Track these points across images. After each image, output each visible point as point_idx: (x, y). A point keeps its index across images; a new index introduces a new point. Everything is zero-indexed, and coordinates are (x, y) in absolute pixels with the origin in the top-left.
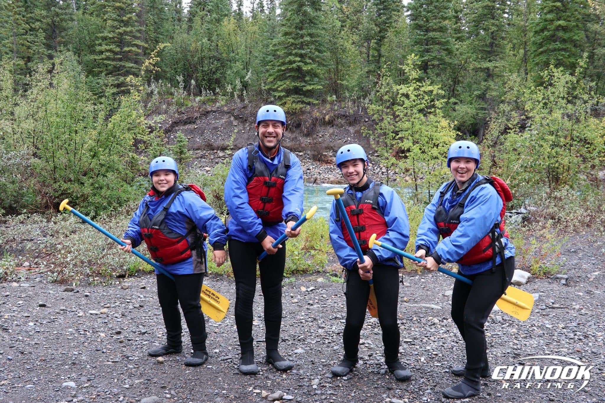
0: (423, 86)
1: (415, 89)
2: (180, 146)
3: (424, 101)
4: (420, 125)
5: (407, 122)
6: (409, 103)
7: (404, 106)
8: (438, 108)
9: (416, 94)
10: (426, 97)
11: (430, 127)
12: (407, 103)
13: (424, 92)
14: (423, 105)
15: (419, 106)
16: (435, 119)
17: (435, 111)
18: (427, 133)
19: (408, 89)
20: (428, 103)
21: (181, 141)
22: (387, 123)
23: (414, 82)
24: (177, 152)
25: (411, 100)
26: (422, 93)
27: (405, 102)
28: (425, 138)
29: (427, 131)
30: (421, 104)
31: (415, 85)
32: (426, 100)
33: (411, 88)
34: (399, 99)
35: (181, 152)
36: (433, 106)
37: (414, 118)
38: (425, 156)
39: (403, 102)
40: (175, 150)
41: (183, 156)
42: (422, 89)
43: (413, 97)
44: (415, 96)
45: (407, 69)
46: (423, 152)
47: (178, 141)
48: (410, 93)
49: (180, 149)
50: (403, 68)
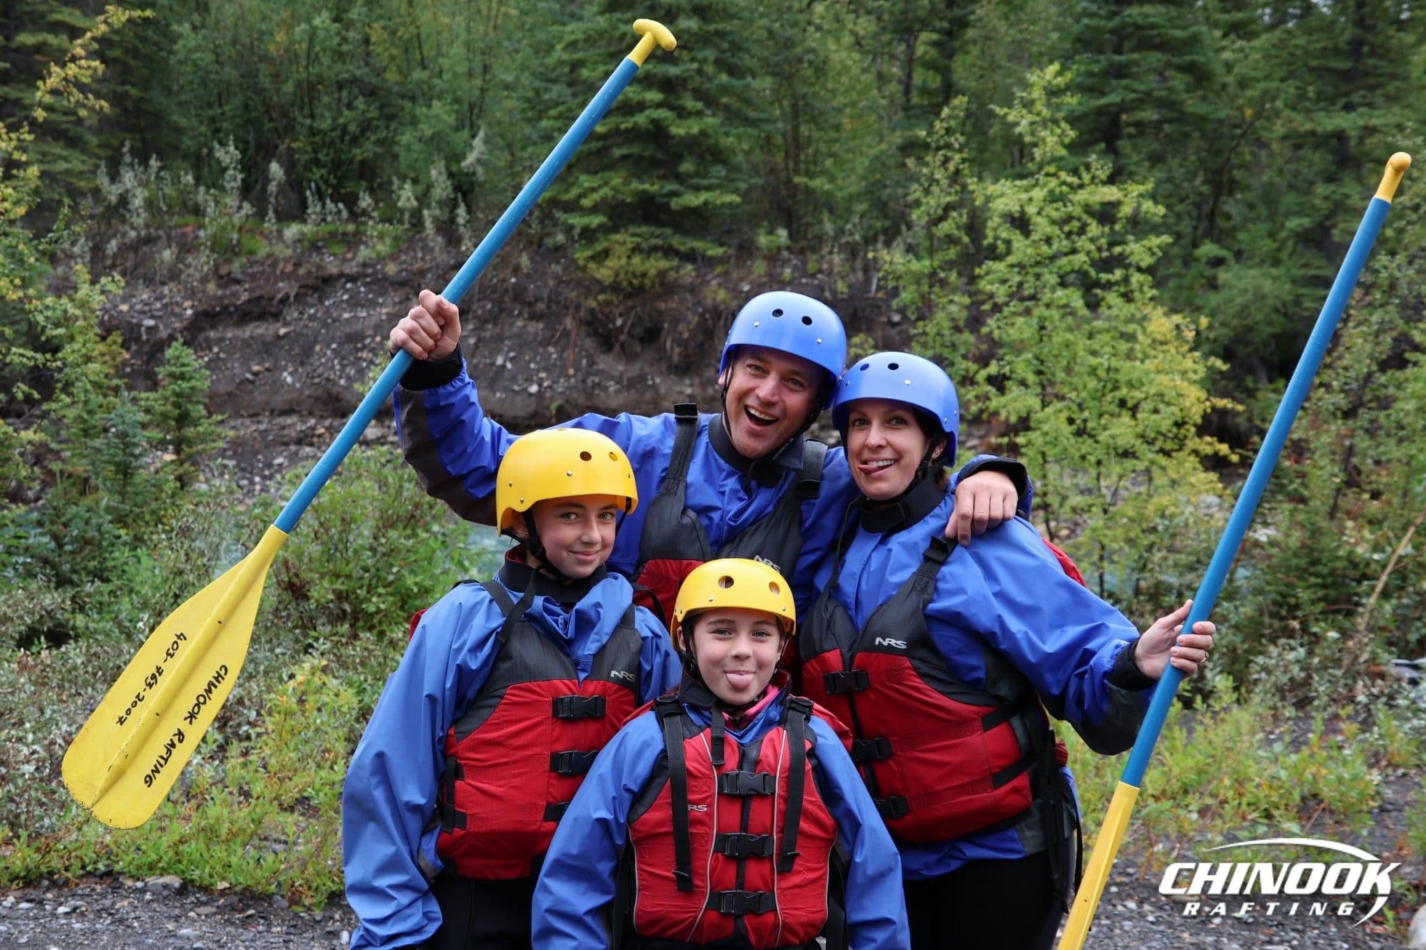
0: (1081, 186)
1: (1053, 198)
2: (178, 395)
3: (1082, 243)
4: (1070, 329)
5: (1020, 321)
6: (1030, 251)
7: (1011, 259)
8: (1139, 270)
9: (1055, 215)
10: (1094, 229)
11: (1105, 338)
12: (1022, 248)
13: (1088, 209)
14: (1081, 258)
15: (1064, 261)
16: (1128, 309)
17: (1126, 280)
18: (1094, 361)
19: (1024, 196)
20: (1100, 250)
21: (182, 377)
22: (946, 324)
23: (1052, 169)
24: (165, 416)
25: (1034, 237)
26: (1077, 211)
27: (1015, 245)
28: (1086, 379)
29: (1094, 353)
30: (1074, 251)
31: (1053, 183)
32: (1092, 240)
33: (1038, 194)
34: (990, 234)
35: (183, 419)
36: (1120, 261)
37: (1048, 306)
38: (1086, 445)
39: (1008, 243)
40: (158, 408)
41: (190, 432)
42: (1082, 196)
43: (1042, 226)
44: (1054, 222)
45: (1024, 122)
46: (1080, 433)
47: (171, 375)
48: (1031, 210)
49: (177, 405)
50: (1011, 118)
